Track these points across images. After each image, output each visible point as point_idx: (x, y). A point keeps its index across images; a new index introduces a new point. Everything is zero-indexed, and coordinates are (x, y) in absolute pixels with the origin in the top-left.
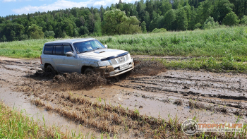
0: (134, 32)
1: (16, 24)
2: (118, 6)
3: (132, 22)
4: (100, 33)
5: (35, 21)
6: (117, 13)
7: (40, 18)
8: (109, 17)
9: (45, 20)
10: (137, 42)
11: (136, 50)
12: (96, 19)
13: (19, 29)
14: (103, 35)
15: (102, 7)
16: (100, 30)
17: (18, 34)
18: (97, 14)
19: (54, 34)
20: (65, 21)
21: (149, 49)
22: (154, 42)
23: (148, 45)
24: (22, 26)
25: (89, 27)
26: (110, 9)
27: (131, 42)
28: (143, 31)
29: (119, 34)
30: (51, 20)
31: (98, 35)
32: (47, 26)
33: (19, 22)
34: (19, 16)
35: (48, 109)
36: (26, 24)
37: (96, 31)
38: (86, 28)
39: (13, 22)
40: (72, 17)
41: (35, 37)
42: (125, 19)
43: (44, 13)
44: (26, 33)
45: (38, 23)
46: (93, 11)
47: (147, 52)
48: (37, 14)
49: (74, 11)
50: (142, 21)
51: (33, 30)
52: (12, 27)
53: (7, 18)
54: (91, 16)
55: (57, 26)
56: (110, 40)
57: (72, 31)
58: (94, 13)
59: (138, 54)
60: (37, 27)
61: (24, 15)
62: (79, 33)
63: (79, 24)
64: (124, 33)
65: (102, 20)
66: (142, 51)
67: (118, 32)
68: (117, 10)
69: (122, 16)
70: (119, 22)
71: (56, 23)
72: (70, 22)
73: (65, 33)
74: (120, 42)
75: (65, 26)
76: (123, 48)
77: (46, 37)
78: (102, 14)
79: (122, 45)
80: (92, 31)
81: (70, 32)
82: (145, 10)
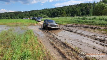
1: (57, 11)
2: (103, 1)
7: (66, 8)
8: (97, 7)
9: (68, 9)
12: (90, 8)
13: (58, 13)
14: (93, 15)
15: (94, 2)
16: (91, 13)
17: (57, 15)
18: (92, 6)
19: (71, 15)
20: (76, 9)
26: (99, 3)
27: (106, 20)
29: (102, 15)
30: (70, 9)
31: (90, 16)
32: (68, 11)
33: (58, 10)
34: (59, 8)
36: (61, 11)
38: (85, 12)
39: (56, 10)
40: (80, 8)
41: (63, 16)
42: (106, 8)
43: (68, 6)
44: (60, 14)
45: (65, 10)
46: (90, 4)
48: (65, 7)
49: (80, 5)
51: (63, 13)
53: (55, 9)
54: (88, 7)
55: (72, 11)
56: (95, 18)
57: (78, 14)
58: (90, 5)
63: (82, 10)
64: (104, 15)
65: (94, 8)
67: (101, 14)
68: (102, 3)
69: (105, 6)
70: (102, 9)
71: (72, 10)
72: (78, 10)
73: (75, 14)
74: (100, 20)
75: (76, 11)
76: (101, 23)
77: (67, 16)
78: (94, 6)
79: (101, 21)
80: (88, 13)
81: (77, 14)
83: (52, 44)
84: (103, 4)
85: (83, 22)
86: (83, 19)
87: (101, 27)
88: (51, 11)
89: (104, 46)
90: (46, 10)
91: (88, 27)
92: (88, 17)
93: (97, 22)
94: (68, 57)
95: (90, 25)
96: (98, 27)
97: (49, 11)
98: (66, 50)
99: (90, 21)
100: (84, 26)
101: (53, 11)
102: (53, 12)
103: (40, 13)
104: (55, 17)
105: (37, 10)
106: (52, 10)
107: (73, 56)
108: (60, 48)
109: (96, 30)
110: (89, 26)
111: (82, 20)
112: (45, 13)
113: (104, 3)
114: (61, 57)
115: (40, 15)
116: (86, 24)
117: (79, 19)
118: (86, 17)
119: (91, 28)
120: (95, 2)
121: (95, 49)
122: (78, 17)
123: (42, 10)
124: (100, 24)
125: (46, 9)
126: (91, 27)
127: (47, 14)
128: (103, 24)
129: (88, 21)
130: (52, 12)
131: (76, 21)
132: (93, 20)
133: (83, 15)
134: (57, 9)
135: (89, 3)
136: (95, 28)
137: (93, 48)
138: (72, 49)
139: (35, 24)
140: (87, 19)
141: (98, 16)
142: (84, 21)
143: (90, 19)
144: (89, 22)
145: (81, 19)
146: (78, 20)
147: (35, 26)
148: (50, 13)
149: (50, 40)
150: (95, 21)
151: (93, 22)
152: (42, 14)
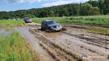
1: (45, 11)
2: (89, 2)
3: (95, 10)
5: (52, 10)
6: (87, 6)
7: (54, 8)
8: (84, 7)
9: (56, 9)
11: (94, 24)
12: (77, 8)
13: (46, 13)
14: (80, 16)
15: (81, 3)
16: (78, 13)
17: (46, 15)
18: (78, 6)
19: (59, 15)
20: (64, 9)
21: (101, 24)
22: (105, 20)
23: (101, 21)
24: (47, 11)
25: (74, 12)
26: (85, 4)
27: (92, 20)
28: (101, 14)
29: (88, 16)
32: (56, 11)
33: (47, 10)
34: (47, 8)
35: (44, 48)
36: (49, 11)
40: (67, 8)
41: (51, 16)
42: (91, 8)
43: (56, 6)
45: (53, 10)
46: (77, 5)
47: (100, 25)
48: (53, 7)
50: (101, 9)
51: (51, 13)
53: (43, 9)
54: (76, 7)
55: (60, 12)
56: (82, 18)
57: (66, 14)
59: (95, 26)
61: (48, 7)
62: (69, 14)
63: (69, 11)
64: (90, 15)
65: (80, 9)
66: (97, 24)
69: (90, 7)
70: (88, 10)
71: (60, 10)
72: (66, 10)
73: (63, 15)
74: (86, 19)
75: (64, 12)
76: (87, 22)
77: (56, 16)
78: (81, 6)
79: (87, 21)
80: (75, 14)
81: (65, 14)
82: (104, 4)
83: (41, 45)
84: (88, 5)
85: (70, 22)
86: (71, 19)
87: (87, 27)
88: (39, 11)
89: (90, 44)
91: (75, 27)
92: (76, 17)
93: (84, 21)
94: (57, 57)
95: (77, 24)
96: (84, 27)
97: (37, 11)
98: (56, 50)
100: (72, 26)
103: (27, 13)
104: (43, 17)
105: (24, 10)
106: (40, 10)
107: (62, 55)
108: (50, 49)
109: (83, 30)
110: (77, 26)
111: (70, 20)
112: (33, 12)
114: (50, 57)
115: (27, 15)
116: (74, 23)
117: (67, 19)
118: (74, 17)
119: (79, 28)
121: (82, 47)
122: (66, 17)
123: (29, 10)
124: (86, 24)
125: (33, 9)
126: (79, 26)
127: (35, 14)
128: (89, 24)
129: (75, 21)
130: (40, 12)
131: (64, 21)
132: (80, 20)
133: (71, 15)
134: (45, 9)
135: (76, 3)
136: (82, 28)
137: (81, 47)
138: (61, 49)
139: (22, 25)
140: (74, 19)
141: (84, 16)
142: (71, 21)
143: (77, 19)
144: (77, 22)
147: (22, 26)
148: (38, 13)
149: (38, 40)
150: (82, 21)
151: (80, 22)
152: (29, 14)
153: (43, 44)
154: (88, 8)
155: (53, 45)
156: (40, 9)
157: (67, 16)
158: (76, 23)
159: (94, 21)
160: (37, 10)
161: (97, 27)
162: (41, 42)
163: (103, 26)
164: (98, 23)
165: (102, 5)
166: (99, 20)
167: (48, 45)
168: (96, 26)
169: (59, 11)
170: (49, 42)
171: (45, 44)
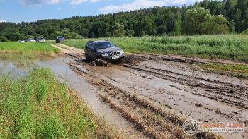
0: (218, 32)
1: (103, 22)
2: (202, 4)
3: (218, 21)
4: (179, 33)
5: (119, 20)
6: (200, 12)
7: (123, 17)
8: (191, 15)
9: (127, 20)
10: (220, 44)
11: (218, 54)
12: (176, 17)
13: (105, 27)
16: (179, 29)
17: (103, 32)
18: (178, 13)
19: (134, 33)
20: (146, 20)
21: (235, 53)
22: (242, 46)
23: (234, 48)
24: (108, 24)
25: (168, 26)
26: (193, 8)
27: (212, 44)
28: (230, 31)
30: (132, 20)
31: (176, 35)
32: (129, 24)
33: (106, 21)
35: (112, 107)
36: (111, 23)
37: (175, 31)
38: (165, 27)
39: (101, 20)
40: (153, 16)
41: (117, 35)
42: (208, 18)
43: (127, 12)
44: (110, 31)
45: (121, 21)
46: (174, 10)
47: (232, 56)
48: (121, 13)
49: (155, 11)
50: (230, 20)
51: (116, 28)
52: (100, 26)
53: (97, 17)
54: (172, 15)
55: (137, 25)
56: (188, 40)
57: (151, 31)
58: (175, 12)
59: (219, 58)
60: (120, 25)
61: (110, 15)
62: (158, 32)
63: (158, 23)
64: (206, 33)
65: (183, 19)
66: (226, 55)
67: (199, 32)
68: (200, 8)
69: (205, 15)
70: (201, 21)
71: (137, 22)
72: (150, 20)
73: (143, 32)
74: (199, 43)
75: (145, 25)
76: (202, 50)
77: (127, 35)
78: (184, 13)
80: (171, 30)
81: (149, 31)
82: (236, 8)
83: (104, 100)
84: (201, 10)
85: (163, 49)
86: (164, 42)
87: (203, 60)
88: (88, 22)
90: (75, 21)
91: (176, 60)
92: (174, 38)
93: (195, 48)
94: (147, 127)
95: (178, 54)
96: (196, 59)
97: (84, 22)
99: (178, 45)
100: (168, 57)
101: (93, 23)
102: (94, 26)
103: (61, 26)
104: (97, 36)
105: (54, 21)
106: (91, 21)
107: (158, 124)
109: (194, 66)
110: (178, 57)
111: (161, 45)
112: (73, 26)
113: (203, 8)
115: (61, 33)
116: (171, 52)
117: (154, 41)
118: (170, 38)
119: (183, 62)
120: (184, 5)
122: (151, 38)
123: (66, 19)
124: (199, 53)
125: (76, 18)
126: (183, 58)
127: (79, 29)
128: (205, 53)
129: (175, 45)
130: (91, 26)
131: (147, 45)
132: (185, 44)
133: (160, 32)
134: (101, 17)
135: (174, 7)
136: (192, 62)
139: (53, 54)
140: (171, 42)
141: (193, 35)
142: (165, 46)
143: (178, 42)
144: (177, 49)
145: (159, 42)
146: (153, 44)
147: (53, 58)
148: (87, 28)
149: (96, 90)
150: (188, 46)
151: (185, 48)
152: (66, 30)
153: (109, 98)
154: (202, 18)
155: (133, 99)
156: (91, 19)
157: (152, 34)
158: (176, 52)
159: (218, 47)
160: (85, 20)
161: (225, 62)
162: (102, 93)
163: (239, 58)
164: (228, 52)
165: (231, 11)
166: (229, 45)
167: (121, 100)
168: (224, 59)
169: (133, 24)
170: (120, 94)
171: (113, 98)
